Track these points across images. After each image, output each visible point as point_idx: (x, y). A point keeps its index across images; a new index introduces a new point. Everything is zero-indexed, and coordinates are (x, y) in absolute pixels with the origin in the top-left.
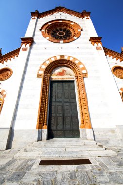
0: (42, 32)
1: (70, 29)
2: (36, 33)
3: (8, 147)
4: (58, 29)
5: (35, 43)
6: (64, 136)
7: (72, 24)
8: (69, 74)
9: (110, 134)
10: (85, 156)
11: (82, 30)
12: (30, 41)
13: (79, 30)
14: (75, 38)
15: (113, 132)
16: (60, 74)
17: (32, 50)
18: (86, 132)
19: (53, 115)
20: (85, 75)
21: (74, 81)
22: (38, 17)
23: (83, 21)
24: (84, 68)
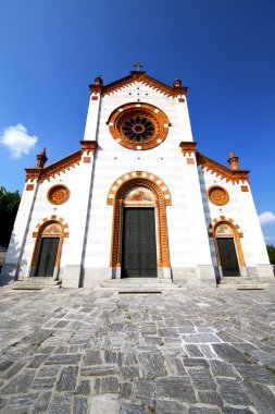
0: (110, 128)
1: (152, 120)
2: (100, 129)
3: (81, 285)
4: (134, 118)
5: (101, 149)
6: (140, 276)
7: (156, 111)
8: (148, 199)
9: (190, 273)
10: (159, 289)
11: (170, 125)
12: (93, 146)
13: (166, 125)
14: (159, 141)
15: (193, 271)
16: (137, 198)
17: (97, 161)
18: (164, 271)
19: (127, 252)
20: (168, 203)
21: (153, 209)
22: (102, 95)
23: (174, 104)
24: (167, 192)
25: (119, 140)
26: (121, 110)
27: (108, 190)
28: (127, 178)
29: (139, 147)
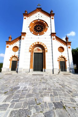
25: (45, 32)
26: (44, 22)
27: (47, 48)
28: (42, 44)
29: (38, 35)
